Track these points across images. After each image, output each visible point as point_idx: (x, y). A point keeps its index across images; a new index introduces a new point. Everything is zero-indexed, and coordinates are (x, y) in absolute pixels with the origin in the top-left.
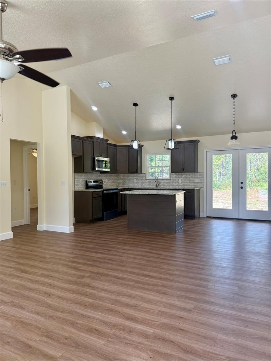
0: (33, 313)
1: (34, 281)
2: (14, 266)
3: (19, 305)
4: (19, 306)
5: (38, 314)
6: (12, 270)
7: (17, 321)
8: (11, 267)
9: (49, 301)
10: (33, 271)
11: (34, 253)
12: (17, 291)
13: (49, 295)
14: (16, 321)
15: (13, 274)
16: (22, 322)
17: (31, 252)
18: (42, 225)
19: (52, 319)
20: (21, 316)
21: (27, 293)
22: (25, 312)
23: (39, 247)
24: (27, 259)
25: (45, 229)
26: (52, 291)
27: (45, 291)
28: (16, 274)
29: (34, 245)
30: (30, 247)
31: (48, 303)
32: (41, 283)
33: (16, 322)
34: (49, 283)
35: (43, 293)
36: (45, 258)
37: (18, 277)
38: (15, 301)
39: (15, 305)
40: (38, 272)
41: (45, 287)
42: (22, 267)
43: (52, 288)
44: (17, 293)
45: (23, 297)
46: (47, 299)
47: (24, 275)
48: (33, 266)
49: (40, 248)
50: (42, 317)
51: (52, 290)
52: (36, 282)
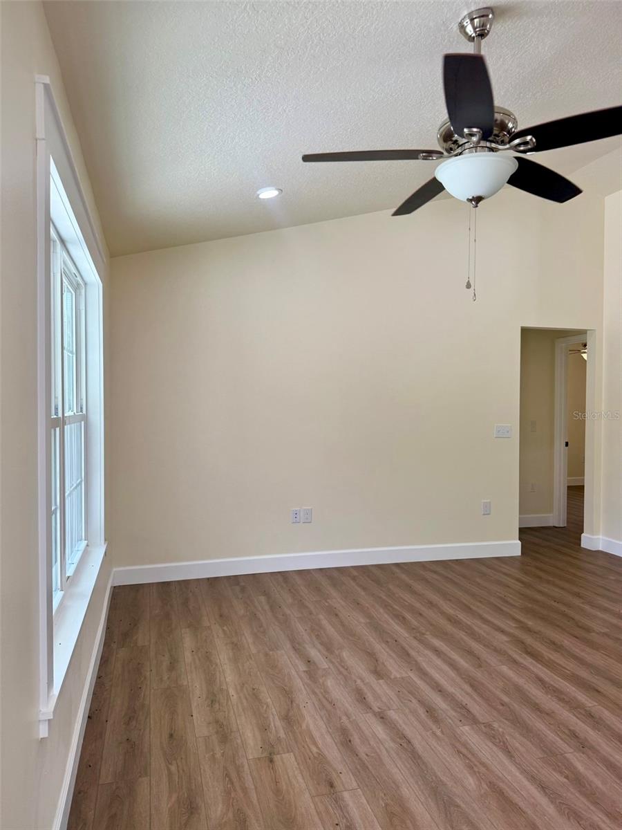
0: (533, 779)
1: (549, 687)
2: (512, 631)
3: (504, 742)
4: (502, 744)
5: (543, 788)
6: (505, 638)
7: (490, 782)
8: (503, 632)
9: (579, 762)
10: (552, 658)
11: (563, 608)
12: (506, 699)
13: (583, 745)
14: (489, 784)
15: (505, 651)
16: (501, 793)
17: (555, 604)
18: (593, 535)
19: (578, 822)
20: (501, 775)
21: (526, 714)
22: (514, 767)
23: (578, 595)
24: (544, 619)
25: (601, 547)
26: (592, 735)
27: (572, 728)
28: (510, 652)
29: (567, 586)
30: (557, 590)
31: (575, 768)
32: (567, 699)
33: (487, 785)
34: (588, 709)
35: (567, 731)
36: (588, 630)
37: (515, 662)
38: (496, 725)
39: (494, 737)
40: (564, 666)
41: (575, 715)
42: (529, 640)
43: (594, 728)
44: (503, 705)
45: (516, 721)
46: (574, 755)
47: (528, 661)
48: (554, 643)
49: (580, 597)
50: (552, 802)
51: (591, 732)
52: (555, 691)
